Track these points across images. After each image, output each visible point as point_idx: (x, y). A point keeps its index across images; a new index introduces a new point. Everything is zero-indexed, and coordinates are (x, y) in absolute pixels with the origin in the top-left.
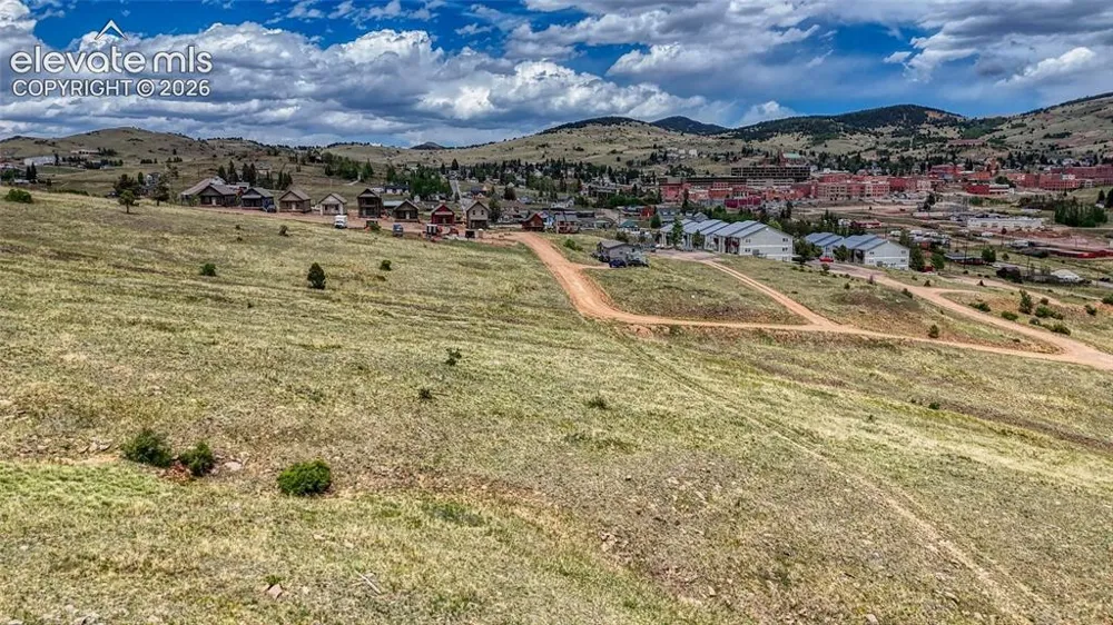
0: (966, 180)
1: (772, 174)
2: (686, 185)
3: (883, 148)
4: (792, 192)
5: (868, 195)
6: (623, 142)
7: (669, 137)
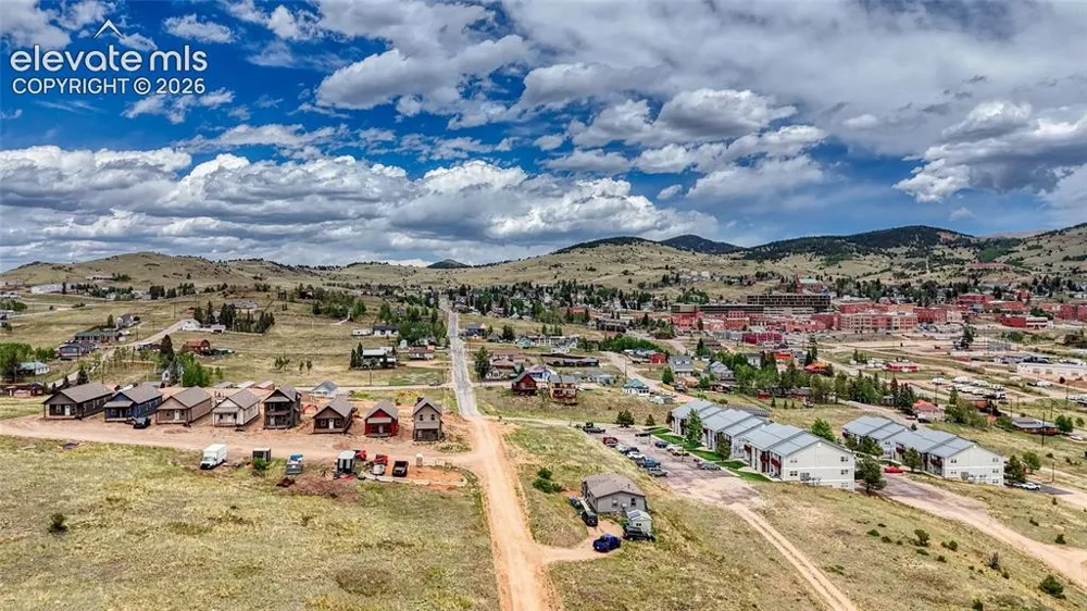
0: (998, 312)
1: (791, 302)
2: (700, 314)
3: (898, 269)
4: (813, 323)
5: (896, 328)
6: (635, 262)
7: (680, 257)
